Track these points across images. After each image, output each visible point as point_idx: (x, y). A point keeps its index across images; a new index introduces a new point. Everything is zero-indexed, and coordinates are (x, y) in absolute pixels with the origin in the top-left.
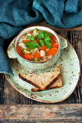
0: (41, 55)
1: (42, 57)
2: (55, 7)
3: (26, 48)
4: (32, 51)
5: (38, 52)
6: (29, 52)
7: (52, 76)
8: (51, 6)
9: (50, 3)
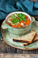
0: (22, 25)
1: (22, 26)
2: (28, 4)
3: (12, 23)
4: (16, 24)
5: (19, 24)
6: (14, 24)
7: (32, 35)
8: (26, 4)
9: (26, 3)
